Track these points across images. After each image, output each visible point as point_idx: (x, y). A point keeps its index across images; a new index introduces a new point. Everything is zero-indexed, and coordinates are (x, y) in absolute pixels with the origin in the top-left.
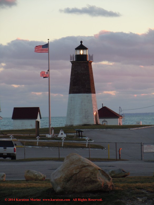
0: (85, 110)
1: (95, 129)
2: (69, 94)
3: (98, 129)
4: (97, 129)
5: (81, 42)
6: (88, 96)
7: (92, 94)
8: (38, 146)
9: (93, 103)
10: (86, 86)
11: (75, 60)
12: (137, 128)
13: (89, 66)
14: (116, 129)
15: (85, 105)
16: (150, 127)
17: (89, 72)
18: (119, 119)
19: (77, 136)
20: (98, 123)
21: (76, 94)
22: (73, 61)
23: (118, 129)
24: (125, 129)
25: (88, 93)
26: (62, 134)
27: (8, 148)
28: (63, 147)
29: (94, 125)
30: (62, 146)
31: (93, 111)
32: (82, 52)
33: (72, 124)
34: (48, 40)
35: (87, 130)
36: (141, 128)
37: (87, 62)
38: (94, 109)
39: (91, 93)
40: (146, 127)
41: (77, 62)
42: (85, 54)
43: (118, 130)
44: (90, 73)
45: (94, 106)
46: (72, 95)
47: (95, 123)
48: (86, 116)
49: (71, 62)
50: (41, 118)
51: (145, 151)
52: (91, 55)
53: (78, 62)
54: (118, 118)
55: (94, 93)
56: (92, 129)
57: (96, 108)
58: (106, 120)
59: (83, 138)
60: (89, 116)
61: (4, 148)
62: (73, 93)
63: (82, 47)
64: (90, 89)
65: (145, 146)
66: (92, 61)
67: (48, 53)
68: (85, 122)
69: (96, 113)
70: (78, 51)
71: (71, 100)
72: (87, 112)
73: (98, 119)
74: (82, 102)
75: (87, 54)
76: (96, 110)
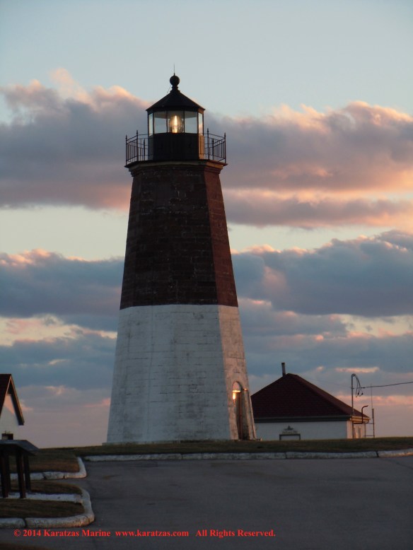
0: (188, 375)
1: (194, 456)
2: (122, 307)
3: (210, 452)
4: (203, 452)
5: (175, 81)
6: (202, 317)
7: (222, 308)
9: (225, 346)
10: (195, 270)
11: (146, 159)
13: (208, 184)
15: (188, 355)
17: (207, 210)
18: (349, 424)
20: (251, 437)
21: (149, 307)
22: (137, 162)
25: (201, 303)
31: (224, 383)
32: (175, 124)
35: (148, 457)
37: (196, 164)
38: (230, 373)
39: (217, 303)
41: (153, 165)
42: (190, 130)
44: (212, 213)
45: (229, 361)
46: (131, 310)
47: (234, 436)
48: (191, 405)
49: (127, 166)
50: (21, 421)
52: (217, 134)
53: (158, 164)
54: (347, 419)
55: (233, 302)
56: (179, 456)
57: (240, 369)
58: (298, 427)
59: (29, 497)
60: (207, 406)
62: (135, 304)
63: (176, 103)
64: (214, 284)
66: (223, 161)
69: (242, 389)
71: (129, 336)
72: (199, 387)
73: (249, 417)
74: (174, 342)
75: (201, 132)
76: (241, 380)
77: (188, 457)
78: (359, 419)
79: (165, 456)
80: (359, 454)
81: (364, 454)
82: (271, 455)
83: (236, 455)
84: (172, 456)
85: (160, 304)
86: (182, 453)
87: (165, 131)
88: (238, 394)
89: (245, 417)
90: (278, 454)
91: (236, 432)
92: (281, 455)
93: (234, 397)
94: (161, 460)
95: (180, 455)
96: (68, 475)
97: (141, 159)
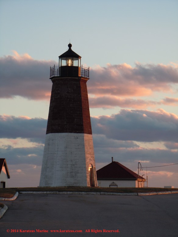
0: (71, 161)
1: (64, 193)
2: (47, 133)
5: (70, 46)
6: (77, 138)
7: (86, 135)
9: (86, 150)
10: (75, 119)
11: (58, 76)
13: (82, 86)
14: (109, 193)
15: (71, 153)
17: (81, 96)
21: (57, 134)
23: (111, 193)
24: (128, 194)
25: (77, 133)
29: (85, 188)
31: (85, 164)
32: (70, 62)
35: (45, 192)
36: (164, 193)
37: (77, 78)
38: (88, 161)
39: (83, 133)
40: (173, 192)
42: (75, 65)
43: (113, 195)
44: (83, 98)
45: (87, 155)
46: (50, 135)
47: (89, 185)
48: (72, 172)
49: (50, 78)
50: (9, 177)
52: (86, 67)
53: (62, 78)
55: (90, 133)
57: (92, 159)
58: (117, 182)
60: (78, 173)
62: (52, 132)
63: (70, 54)
64: (82, 125)
66: (88, 78)
69: (92, 167)
71: (49, 145)
72: (75, 165)
73: (95, 178)
74: (66, 147)
75: (79, 66)
76: (92, 163)
77: (61, 193)
78: (141, 180)
79: (52, 192)
80: (130, 194)
81: (132, 194)
82: (95, 193)
83: (81, 193)
84: (55, 192)
85: (61, 133)
86: (59, 191)
87: (66, 65)
88: (91, 169)
89: (93, 178)
90: (97, 193)
91: (90, 183)
92: (98, 193)
93: (89, 170)
94: (50, 194)
95: (58, 192)
96: (6, 199)
97: (55, 76)
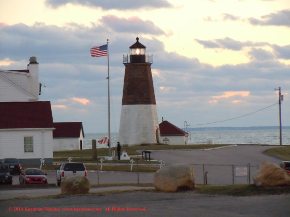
0: (143, 125)
2: (122, 105)
5: (137, 39)
6: (147, 108)
7: (152, 105)
8: (102, 170)
9: (153, 116)
12: (212, 149)
13: (148, 69)
15: (143, 119)
16: (228, 146)
17: (148, 77)
18: (184, 137)
19: (143, 158)
20: (160, 142)
21: (132, 105)
22: (128, 63)
24: (198, 150)
25: (146, 104)
26: (125, 156)
27: (77, 172)
28: (132, 171)
29: (154, 144)
30: (131, 169)
31: (153, 127)
32: (138, 52)
33: (126, 143)
34: (108, 40)
37: (145, 64)
38: (154, 124)
40: (223, 147)
41: (132, 64)
42: (142, 53)
45: (154, 120)
46: (126, 106)
48: (144, 133)
49: (124, 64)
51: (237, 174)
54: (183, 135)
55: (155, 103)
57: (157, 123)
58: (168, 138)
59: (151, 161)
60: (148, 134)
61: (73, 172)
62: (127, 104)
63: (138, 45)
64: (150, 98)
65: (237, 169)
66: (152, 62)
67: (107, 56)
68: (143, 140)
70: (133, 50)
71: (125, 113)
72: (146, 128)
74: (139, 115)
75: (145, 54)
78: (187, 135)
87: (134, 54)
91: (156, 141)
